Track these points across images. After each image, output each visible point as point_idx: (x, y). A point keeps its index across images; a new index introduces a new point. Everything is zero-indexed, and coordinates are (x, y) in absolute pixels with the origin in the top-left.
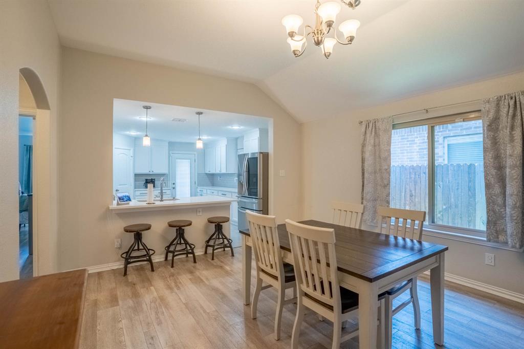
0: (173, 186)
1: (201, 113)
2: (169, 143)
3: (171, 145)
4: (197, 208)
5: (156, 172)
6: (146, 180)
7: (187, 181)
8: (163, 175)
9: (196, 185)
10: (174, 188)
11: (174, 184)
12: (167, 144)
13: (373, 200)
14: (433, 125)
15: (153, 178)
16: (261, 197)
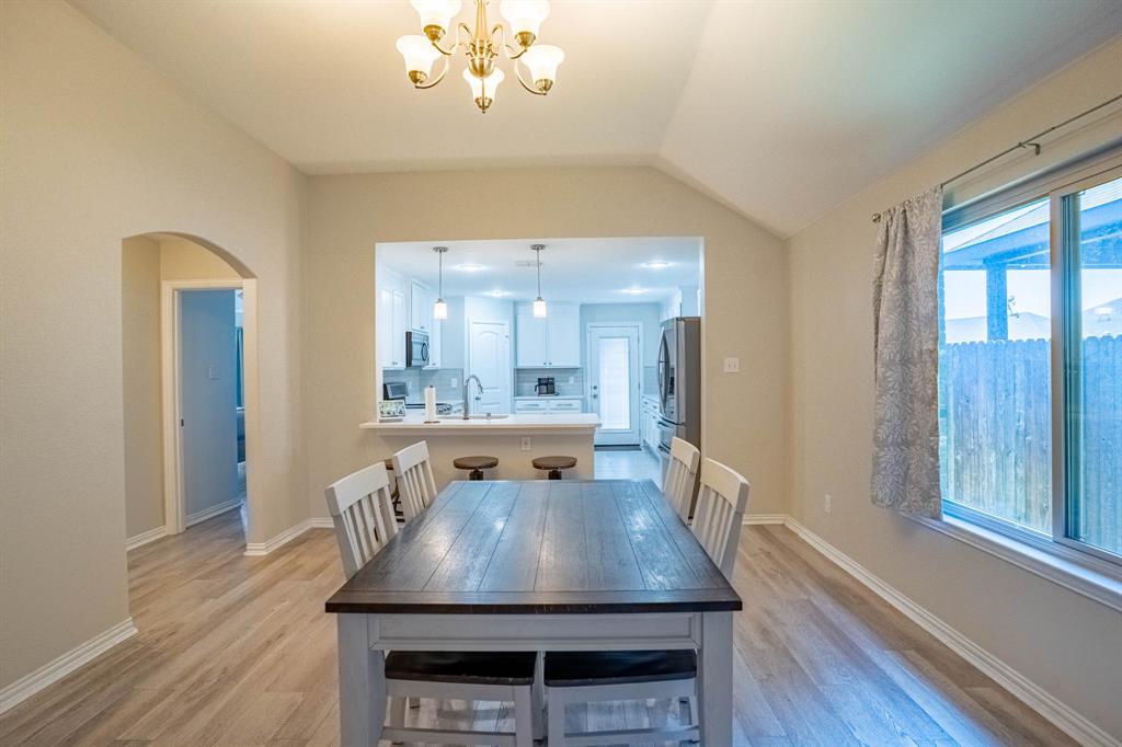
0: (594, 392)
1: (542, 247)
2: (583, 306)
3: (586, 310)
4: (521, 436)
5: (557, 364)
6: (539, 379)
7: (624, 382)
8: (574, 370)
9: (642, 390)
10: (595, 396)
11: (595, 388)
12: (577, 310)
13: (896, 444)
14: (1065, 192)
15: (551, 376)
16: (684, 421)
